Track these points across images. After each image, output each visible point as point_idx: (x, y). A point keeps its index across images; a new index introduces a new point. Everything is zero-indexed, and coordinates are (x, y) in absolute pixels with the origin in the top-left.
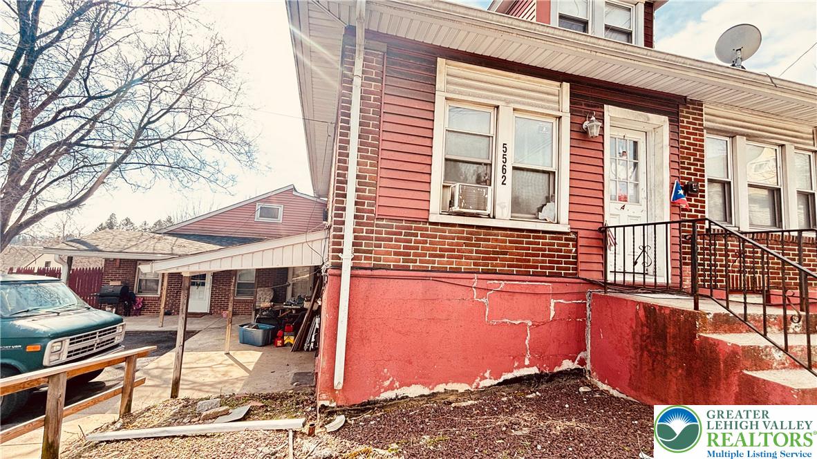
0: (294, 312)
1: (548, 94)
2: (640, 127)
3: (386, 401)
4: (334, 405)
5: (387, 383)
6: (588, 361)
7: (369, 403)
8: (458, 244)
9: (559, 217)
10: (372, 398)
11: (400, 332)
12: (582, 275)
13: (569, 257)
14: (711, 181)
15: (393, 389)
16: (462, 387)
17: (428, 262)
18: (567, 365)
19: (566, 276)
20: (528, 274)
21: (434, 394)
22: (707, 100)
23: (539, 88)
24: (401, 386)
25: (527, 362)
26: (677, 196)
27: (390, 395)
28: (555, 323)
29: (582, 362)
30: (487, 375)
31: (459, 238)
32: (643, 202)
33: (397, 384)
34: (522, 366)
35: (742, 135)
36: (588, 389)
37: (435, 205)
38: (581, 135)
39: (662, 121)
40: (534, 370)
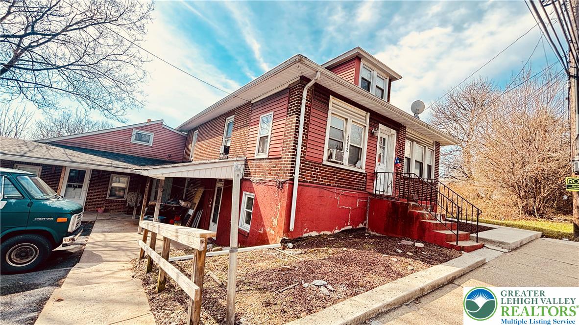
0: (174, 209)
1: (362, 116)
2: (387, 133)
3: (305, 237)
4: (288, 238)
5: (305, 230)
6: (367, 225)
7: (299, 238)
8: (331, 174)
9: (362, 166)
10: (300, 236)
11: (310, 209)
12: (367, 190)
13: (363, 183)
14: (406, 157)
15: (307, 233)
16: (329, 233)
17: (320, 181)
18: (361, 226)
19: (362, 190)
20: (351, 188)
21: (320, 235)
22: (407, 127)
23: (359, 113)
24: (310, 232)
25: (349, 224)
26: (397, 163)
27: (305, 235)
28: (358, 209)
29: (365, 225)
30: (337, 228)
31: (331, 172)
32: (385, 163)
33: (308, 231)
34: (347, 225)
35: (415, 141)
36: (368, 234)
37: (325, 157)
38: (372, 135)
39: (394, 132)
40: (350, 227)
